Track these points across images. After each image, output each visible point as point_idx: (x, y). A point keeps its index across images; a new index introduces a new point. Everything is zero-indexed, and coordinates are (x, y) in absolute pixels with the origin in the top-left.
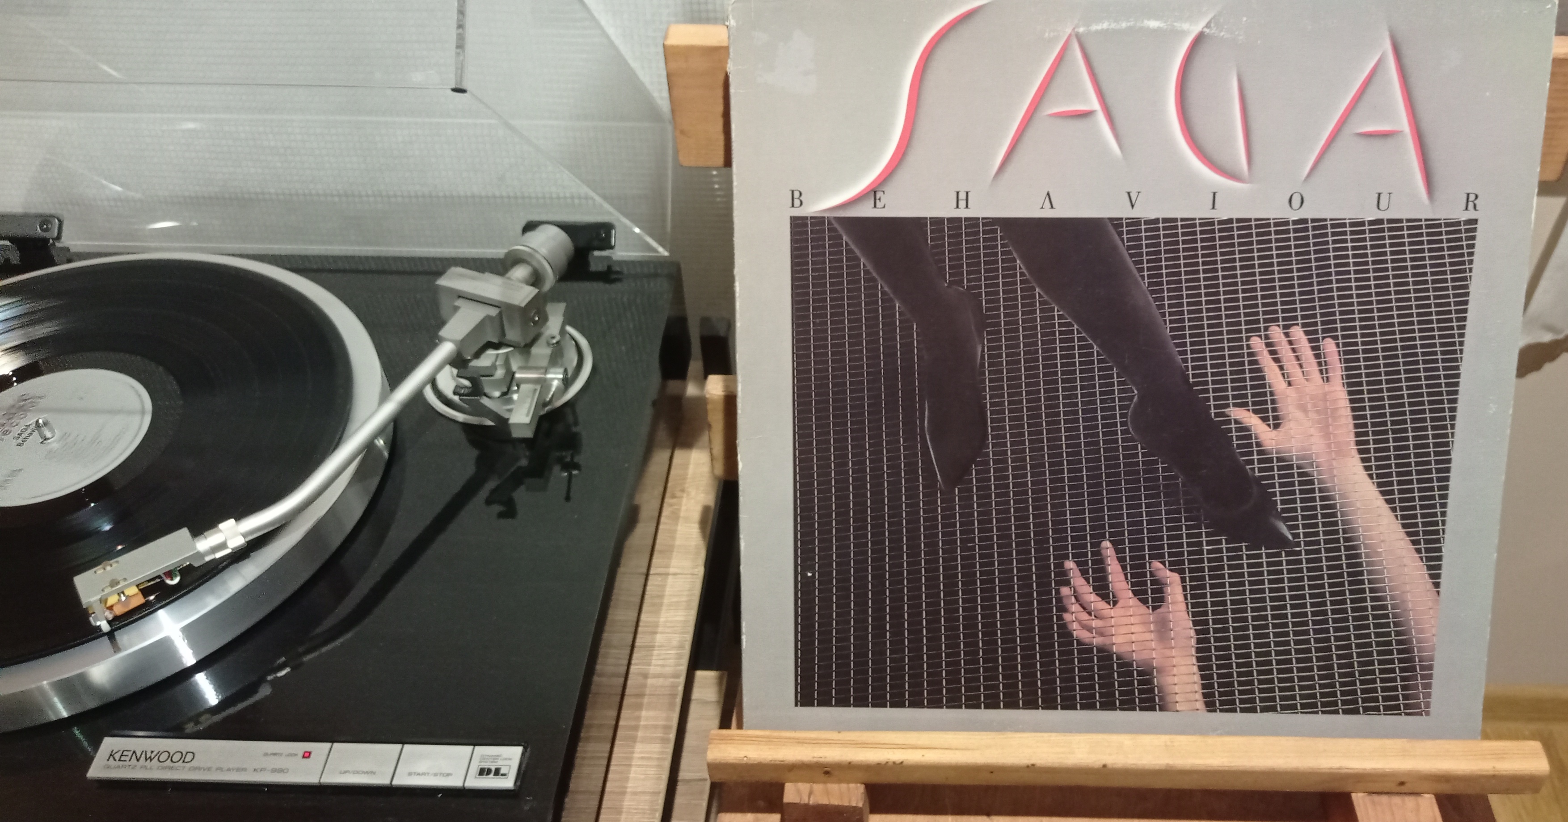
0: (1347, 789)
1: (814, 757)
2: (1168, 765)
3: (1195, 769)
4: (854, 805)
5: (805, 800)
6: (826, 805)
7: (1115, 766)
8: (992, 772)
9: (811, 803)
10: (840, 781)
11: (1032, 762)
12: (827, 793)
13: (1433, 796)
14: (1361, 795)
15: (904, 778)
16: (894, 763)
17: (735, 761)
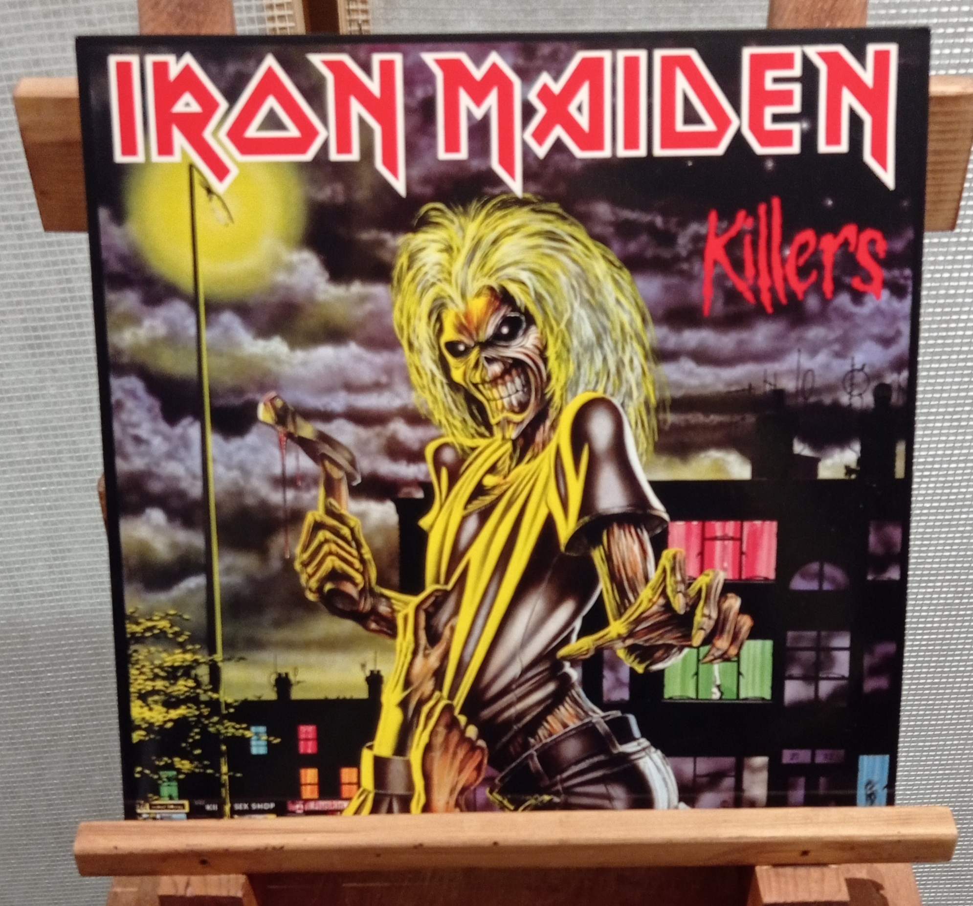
0: (752, 861)
1: (188, 845)
2: (561, 840)
4: (232, 895)
5: (181, 892)
6: (204, 897)
7: (508, 844)
9: (189, 895)
10: (219, 872)
11: (419, 842)
12: (206, 885)
14: (765, 867)
16: (274, 848)
17: (103, 852)
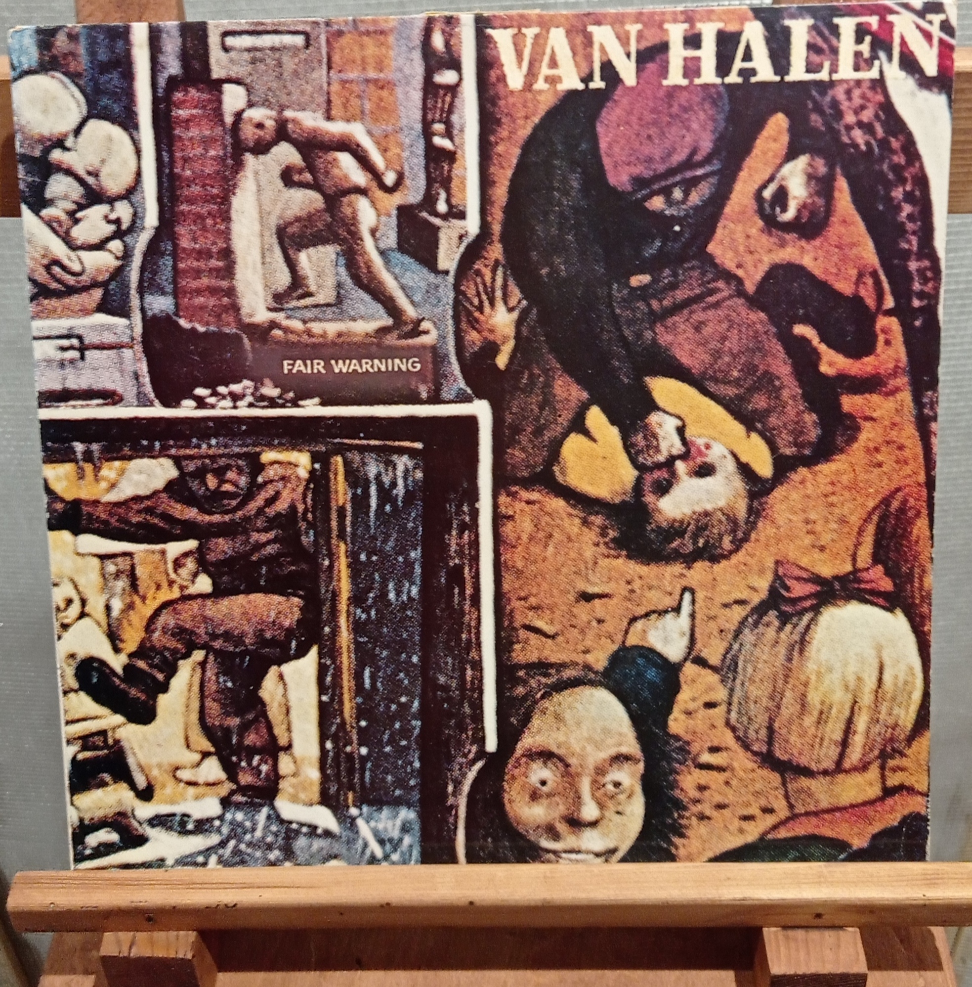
0: (758, 923)
1: (132, 901)
2: (544, 899)
3: (577, 903)
4: (181, 956)
5: (124, 952)
6: (149, 957)
7: (484, 903)
8: (341, 914)
9: (132, 955)
10: (166, 929)
11: (386, 901)
12: (152, 943)
13: (858, 930)
14: (773, 929)
15: (241, 923)
16: (226, 905)
17: (39, 909)
